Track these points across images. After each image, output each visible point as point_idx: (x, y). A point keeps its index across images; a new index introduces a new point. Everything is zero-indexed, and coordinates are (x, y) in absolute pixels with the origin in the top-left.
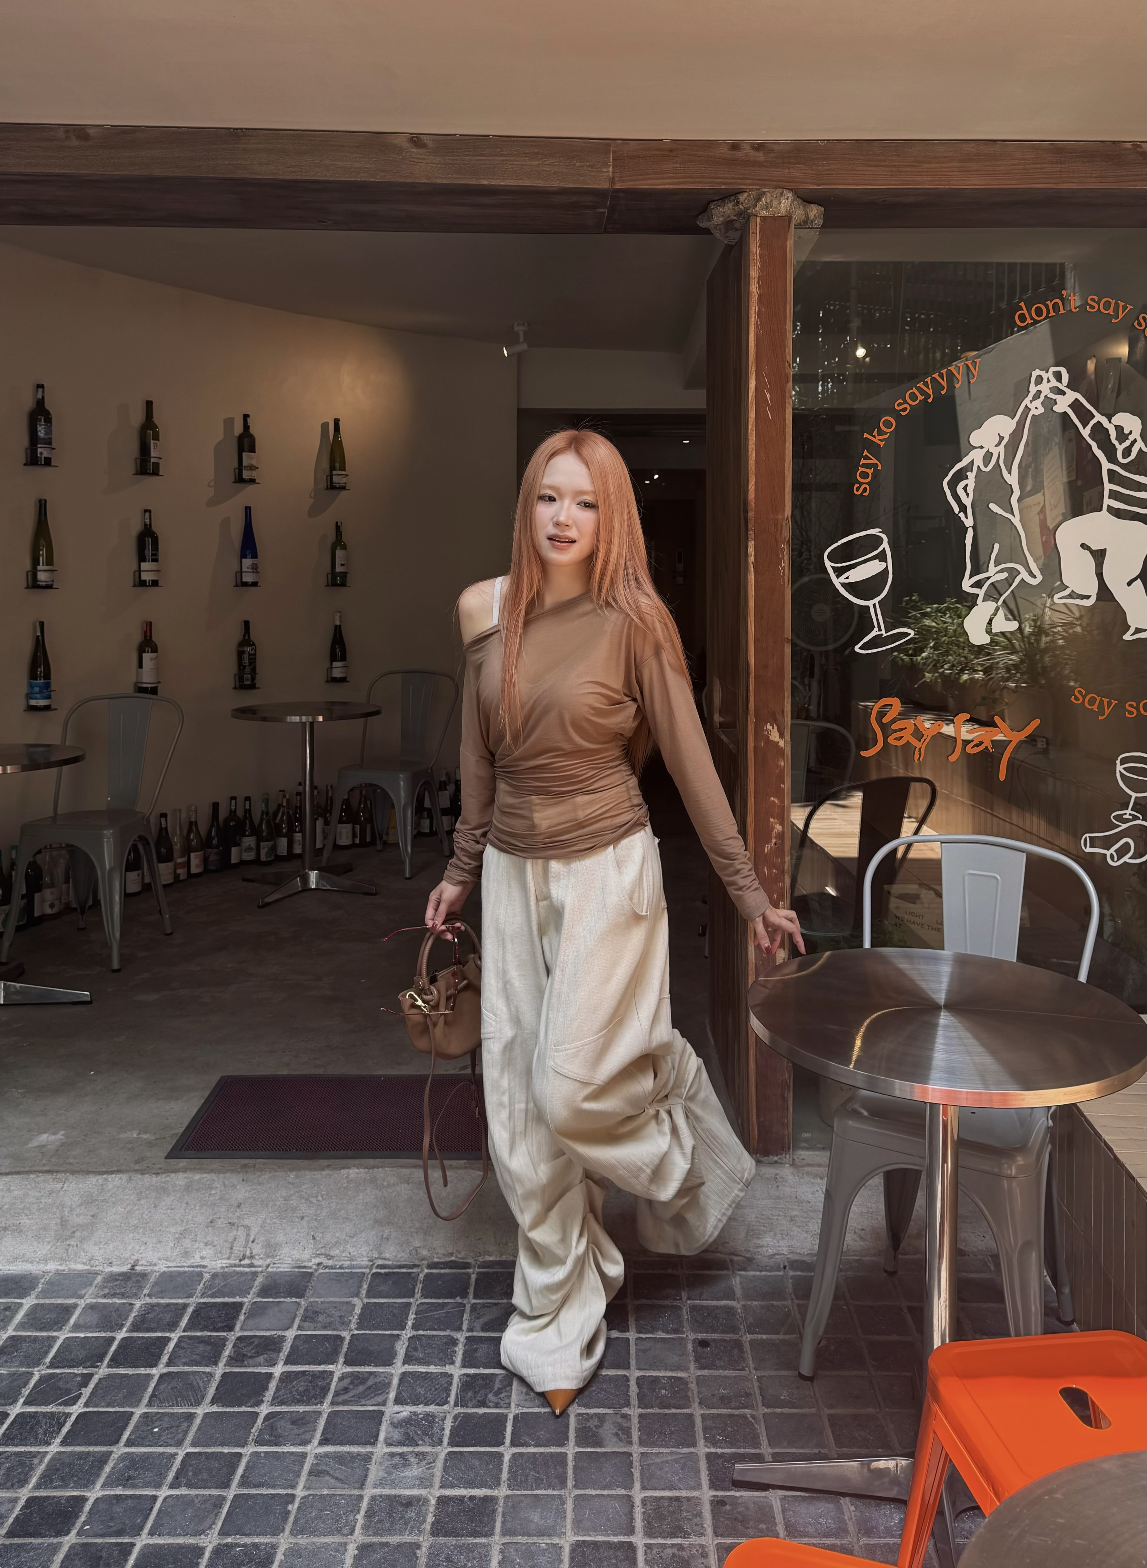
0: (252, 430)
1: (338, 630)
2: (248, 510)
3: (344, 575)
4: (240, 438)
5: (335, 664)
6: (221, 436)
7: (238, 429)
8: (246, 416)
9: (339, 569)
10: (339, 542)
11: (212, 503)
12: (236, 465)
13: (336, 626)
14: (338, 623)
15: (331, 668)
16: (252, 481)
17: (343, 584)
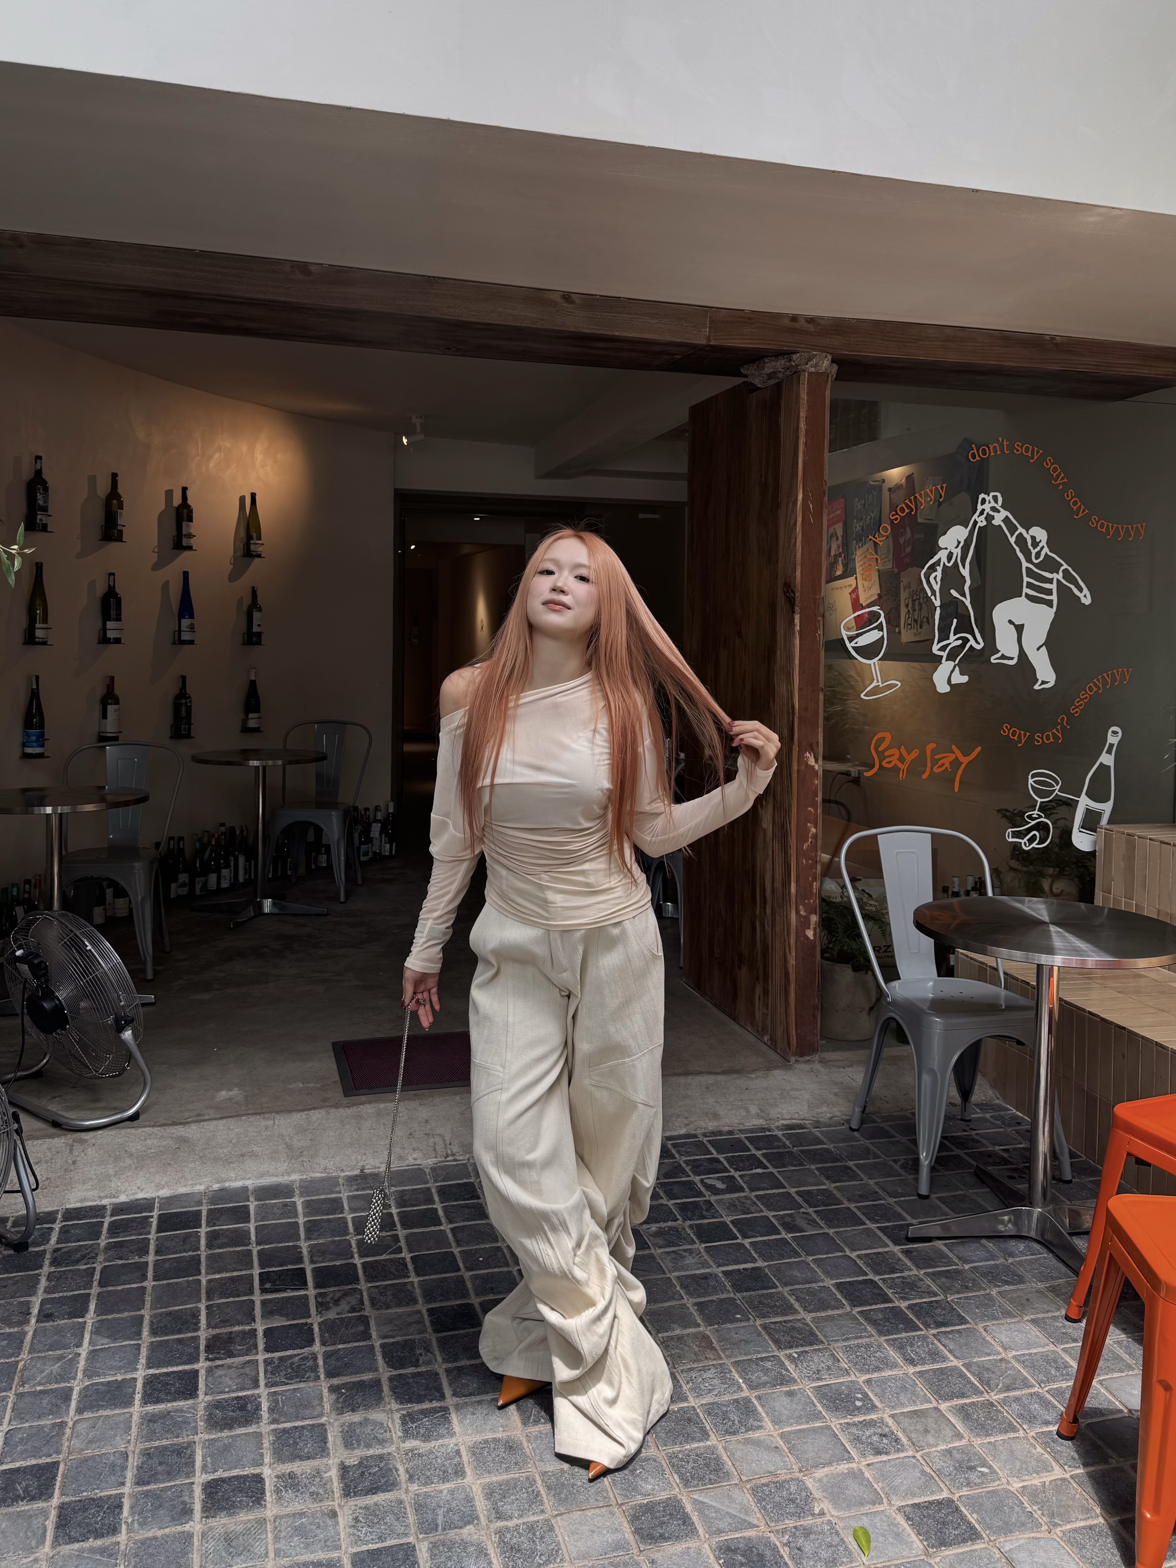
0: (189, 502)
1: (253, 684)
2: (186, 574)
3: (259, 635)
4: (178, 508)
5: (251, 715)
6: (162, 506)
7: (177, 501)
8: (184, 489)
9: (255, 629)
10: (254, 605)
11: (156, 567)
12: (174, 533)
13: (251, 681)
14: (253, 678)
15: (246, 720)
16: (190, 548)
17: (259, 643)
